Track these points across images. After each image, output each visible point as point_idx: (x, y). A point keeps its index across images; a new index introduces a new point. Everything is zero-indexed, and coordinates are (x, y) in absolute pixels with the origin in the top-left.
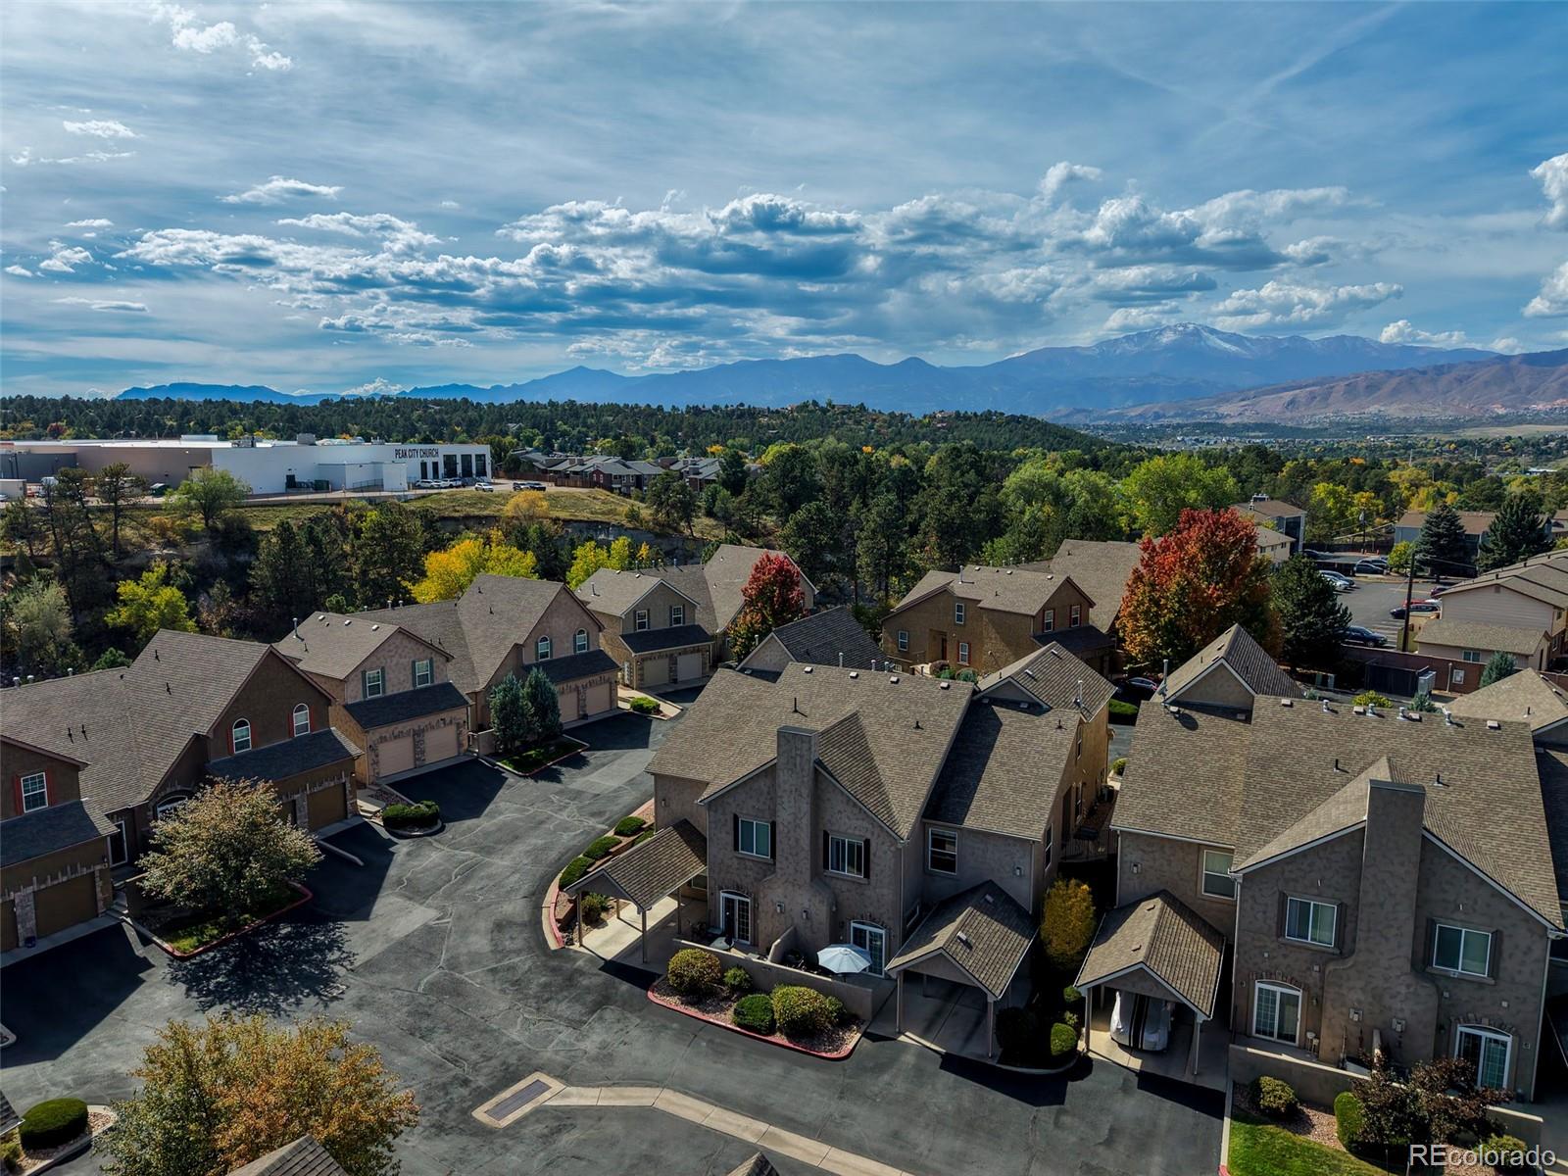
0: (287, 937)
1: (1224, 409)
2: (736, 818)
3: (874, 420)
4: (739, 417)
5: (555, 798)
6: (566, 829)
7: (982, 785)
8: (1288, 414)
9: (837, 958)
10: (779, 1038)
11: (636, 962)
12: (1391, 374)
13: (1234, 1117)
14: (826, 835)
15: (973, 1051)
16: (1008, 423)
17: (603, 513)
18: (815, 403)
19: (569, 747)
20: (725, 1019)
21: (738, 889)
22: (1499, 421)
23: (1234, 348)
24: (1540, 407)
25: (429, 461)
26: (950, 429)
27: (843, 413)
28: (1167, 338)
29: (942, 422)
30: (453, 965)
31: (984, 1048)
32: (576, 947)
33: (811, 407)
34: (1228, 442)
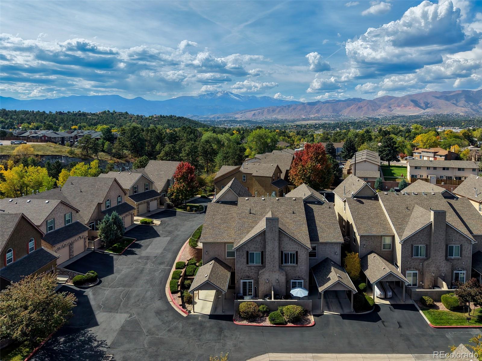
0: (65, 342)
1: (237, 116)
2: (247, 252)
3: (132, 117)
4: (79, 116)
5: (140, 260)
6: (154, 271)
7: (318, 228)
8: (253, 118)
9: (299, 292)
10: (289, 324)
11: (219, 312)
12: (278, 107)
13: (422, 310)
14: (282, 252)
15: (347, 311)
16: (178, 119)
18: (109, 111)
20: (267, 323)
21: (248, 277)
22: (304, 120)
23: (238, 99)
24: (312, 116)
26: (159, 121)
27: (120, 115)
28: (219, 95)
29: (156, 118)
30: (150, 332)
32: (192, 313)
33: (107, 113)
34: (240, 126)
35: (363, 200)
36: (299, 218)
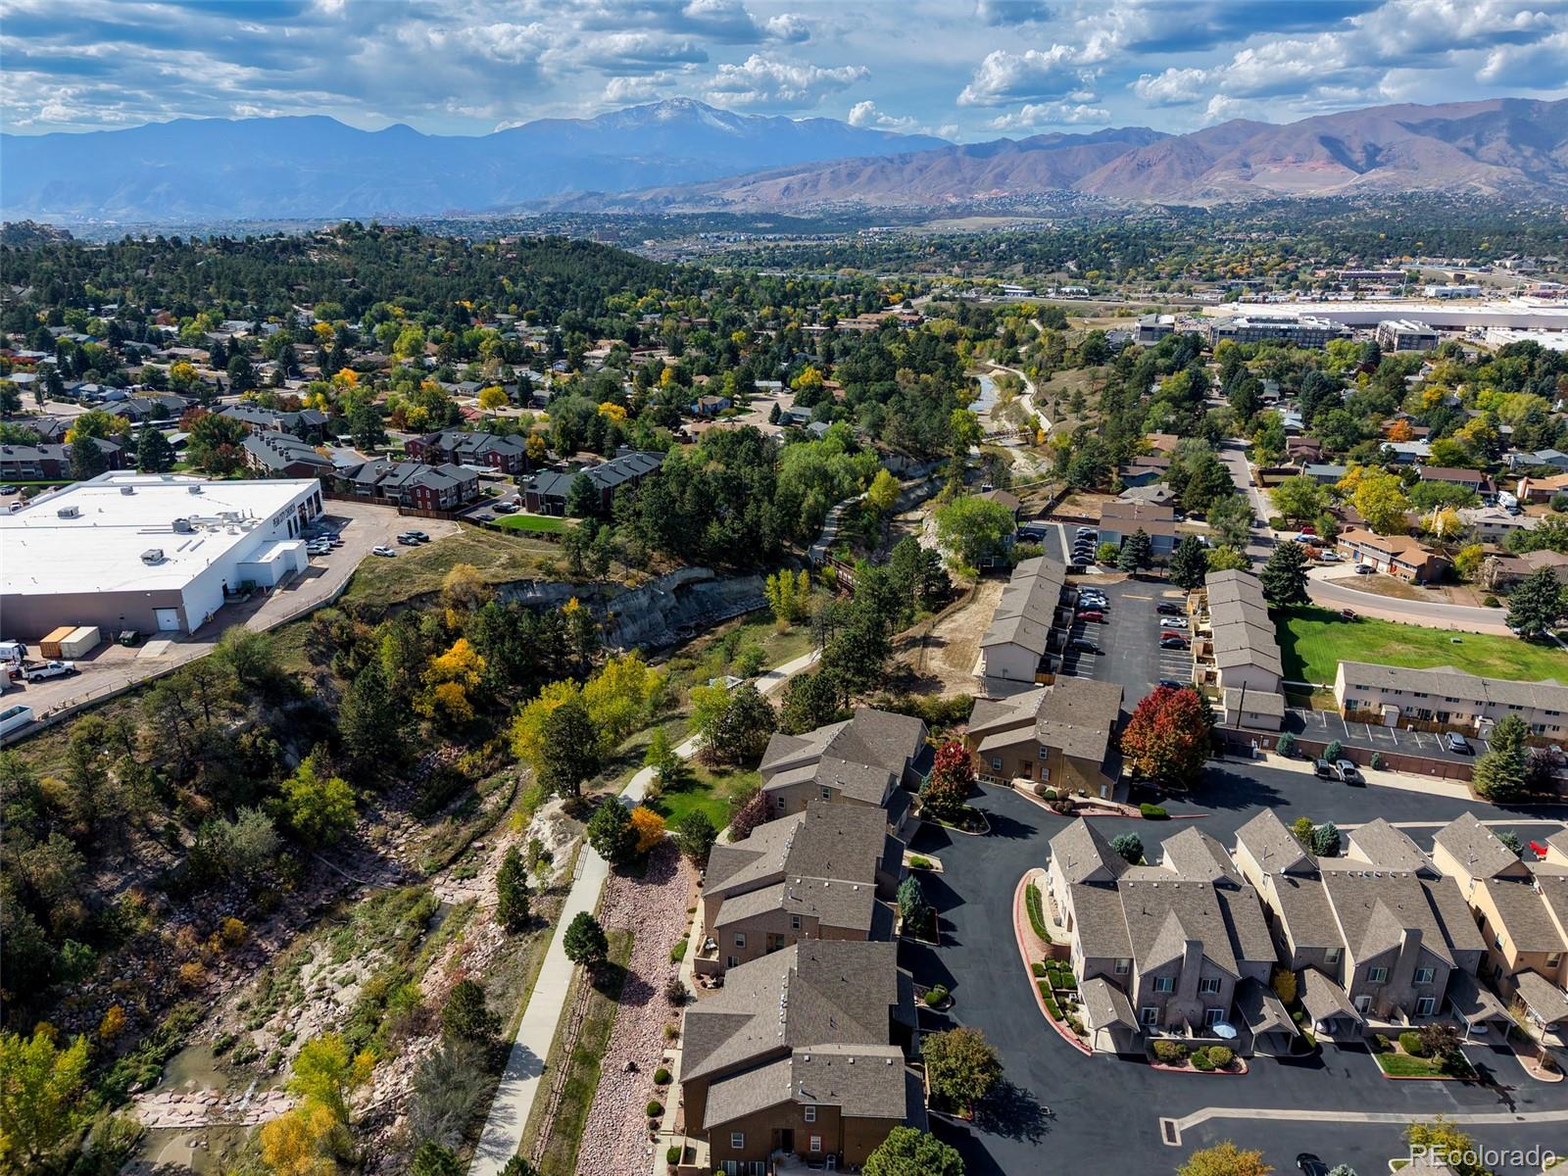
1: (728, 195)
8: (785, 201)
12: (866, 162)
22: (954, 212)
23: (728, 127)
24: (980, 197)
28: (664, 114)
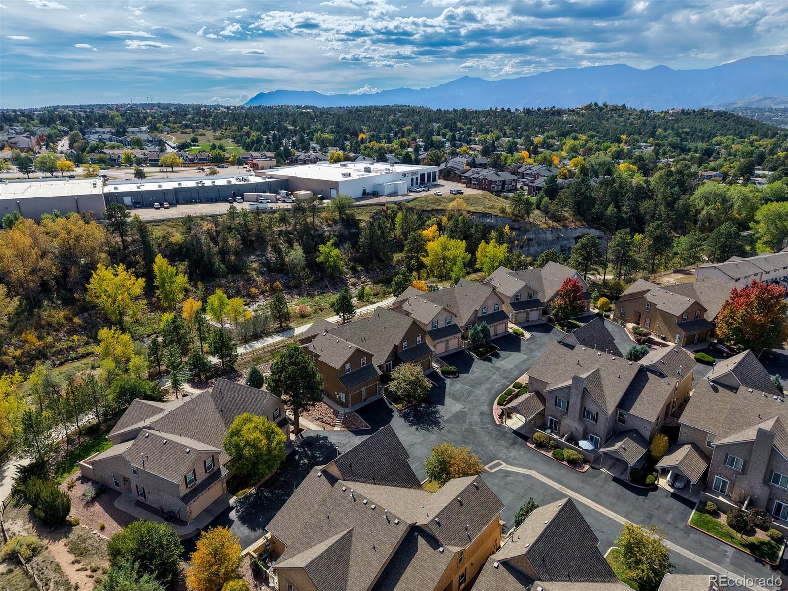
0: (424, 407)
2: (556, 397)
3: (631, 114)
4: (552, 114)
5: (491, 369)
6: (497, 382)
7: (638, 400)
9: (585, 444)
10: (565, 463)
11: (522, 432)
13: (697, 510)
14: (585, 408)
15: (623, 477)
16: (714, 116)
17: (489, 208)
18: (596, 105)
19: (494, 348)
20: (550, 454)
21: (555, 417)
25: (414, 177)
26: (677, 121)
27: (612, 110)
29: (673, 116)
30: (470, 424)
31: (626, 477)
32: (504, 424)
33: (594, 107)
35: (720, 388)
36: (621, 384)
